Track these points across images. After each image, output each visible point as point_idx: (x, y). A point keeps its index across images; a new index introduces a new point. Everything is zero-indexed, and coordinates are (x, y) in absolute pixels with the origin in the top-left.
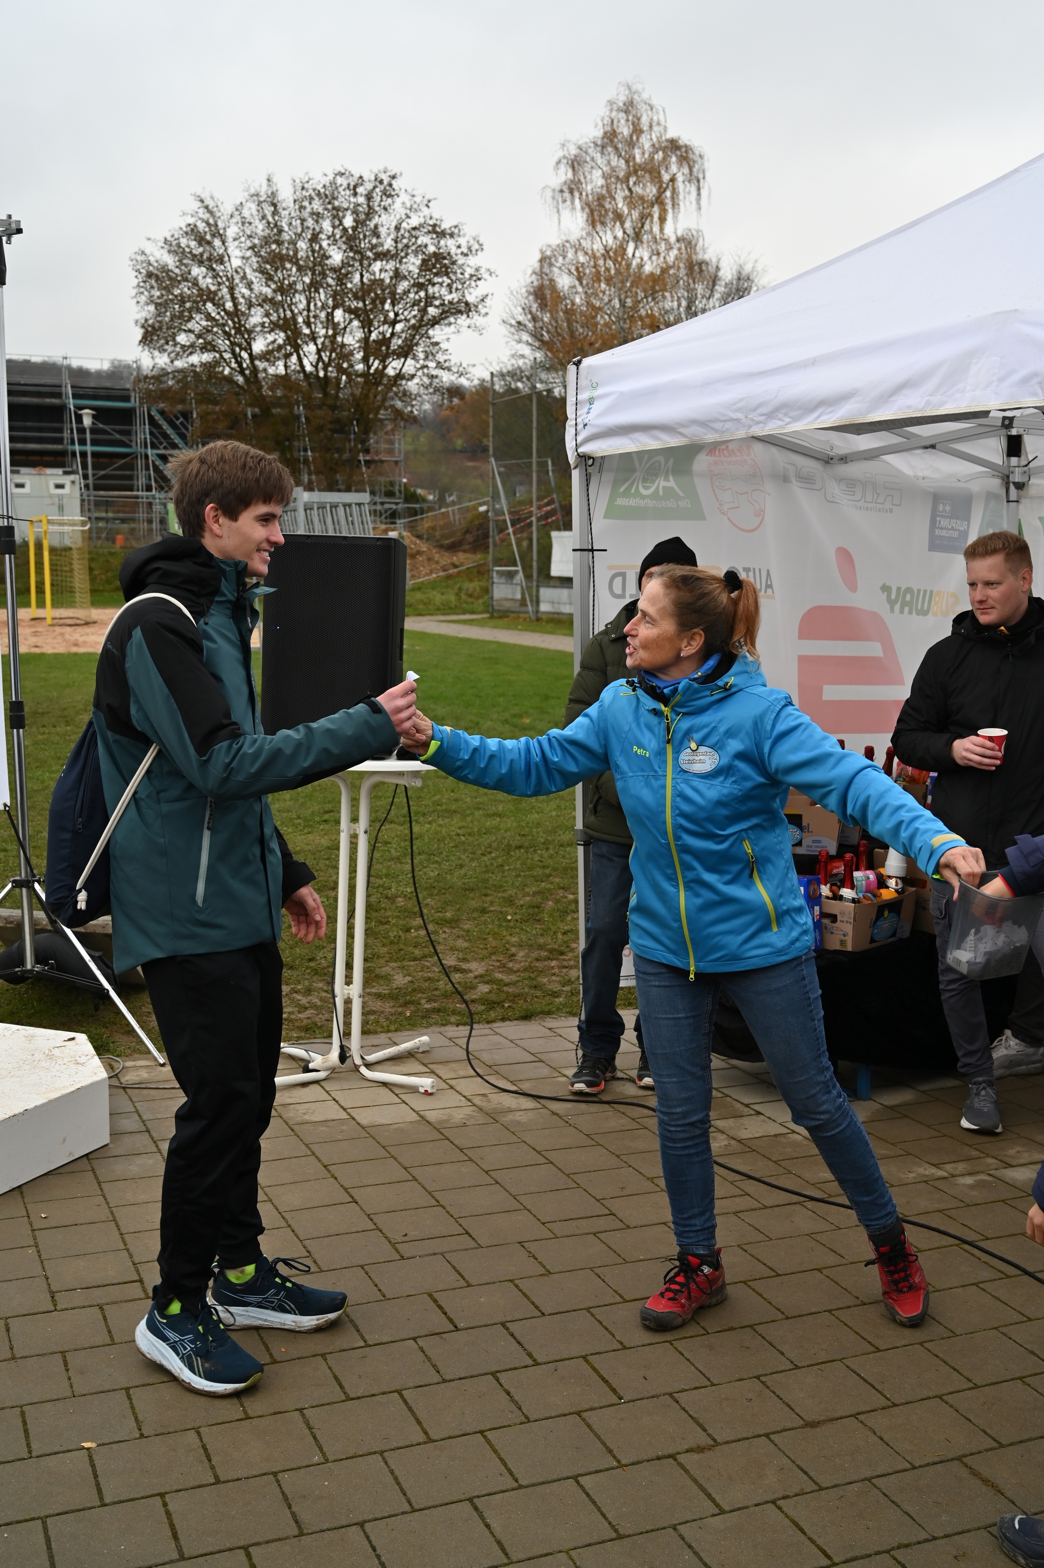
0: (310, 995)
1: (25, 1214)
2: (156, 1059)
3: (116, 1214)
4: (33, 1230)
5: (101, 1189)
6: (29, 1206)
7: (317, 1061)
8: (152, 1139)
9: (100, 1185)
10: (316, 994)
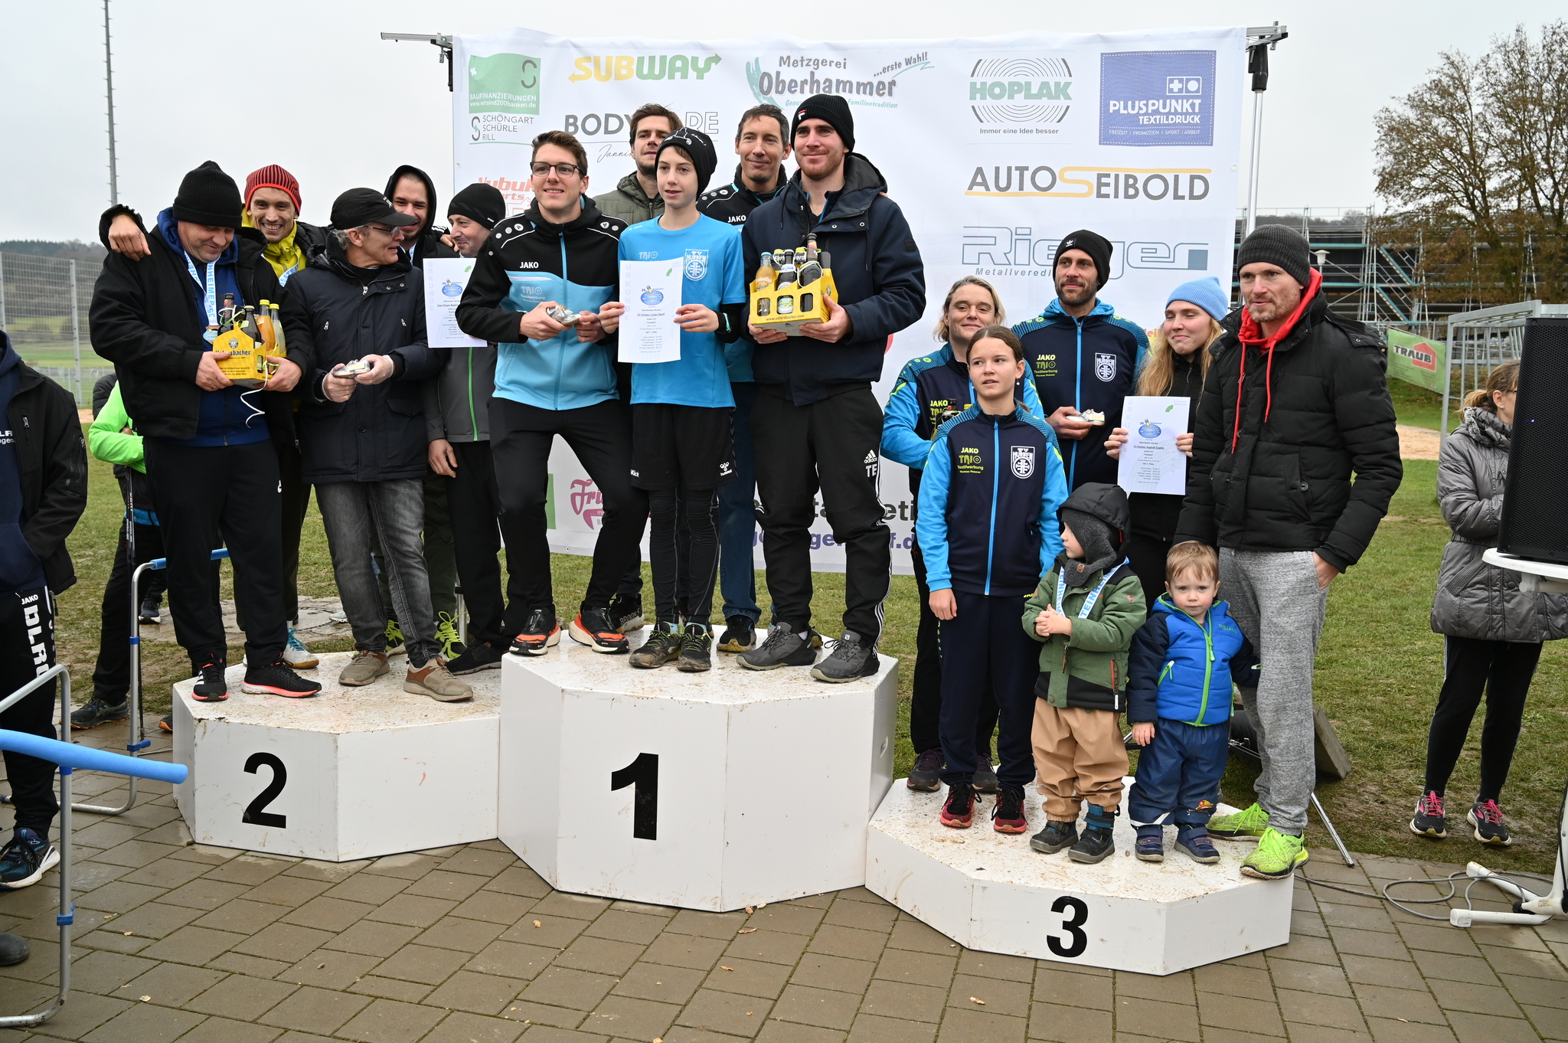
0: (1521, 818)
1: (1194, 1003)
2: (1344, 859)
3: (1290, 1031)
4: (1200, 1024)
5: (1276, 994)
6: (1198, 993)
7: (1533, 901)
8: (1335, 949)
9: (1274, 990)
10: (1528, 818)
